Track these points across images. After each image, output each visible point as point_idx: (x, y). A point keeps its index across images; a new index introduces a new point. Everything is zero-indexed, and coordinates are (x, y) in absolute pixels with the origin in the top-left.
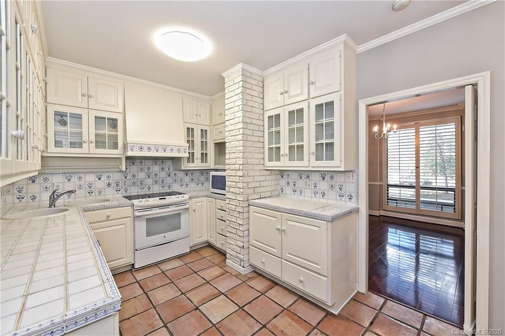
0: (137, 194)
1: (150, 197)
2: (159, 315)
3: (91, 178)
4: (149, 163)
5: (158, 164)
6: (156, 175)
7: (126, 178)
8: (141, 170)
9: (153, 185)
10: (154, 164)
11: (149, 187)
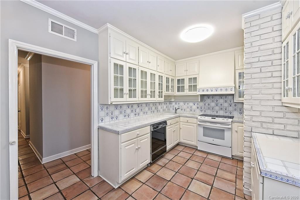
0: (210, 114)
1: (217, 117)
2: (181, 168)
3: (191, 104)
4: (217, 97)
5: (222, 98)
6: (221, 105)
7: (205, 105)
8: (213, 101)
9: (219, 110)
10: (220, 98)
11: (217, 111)
